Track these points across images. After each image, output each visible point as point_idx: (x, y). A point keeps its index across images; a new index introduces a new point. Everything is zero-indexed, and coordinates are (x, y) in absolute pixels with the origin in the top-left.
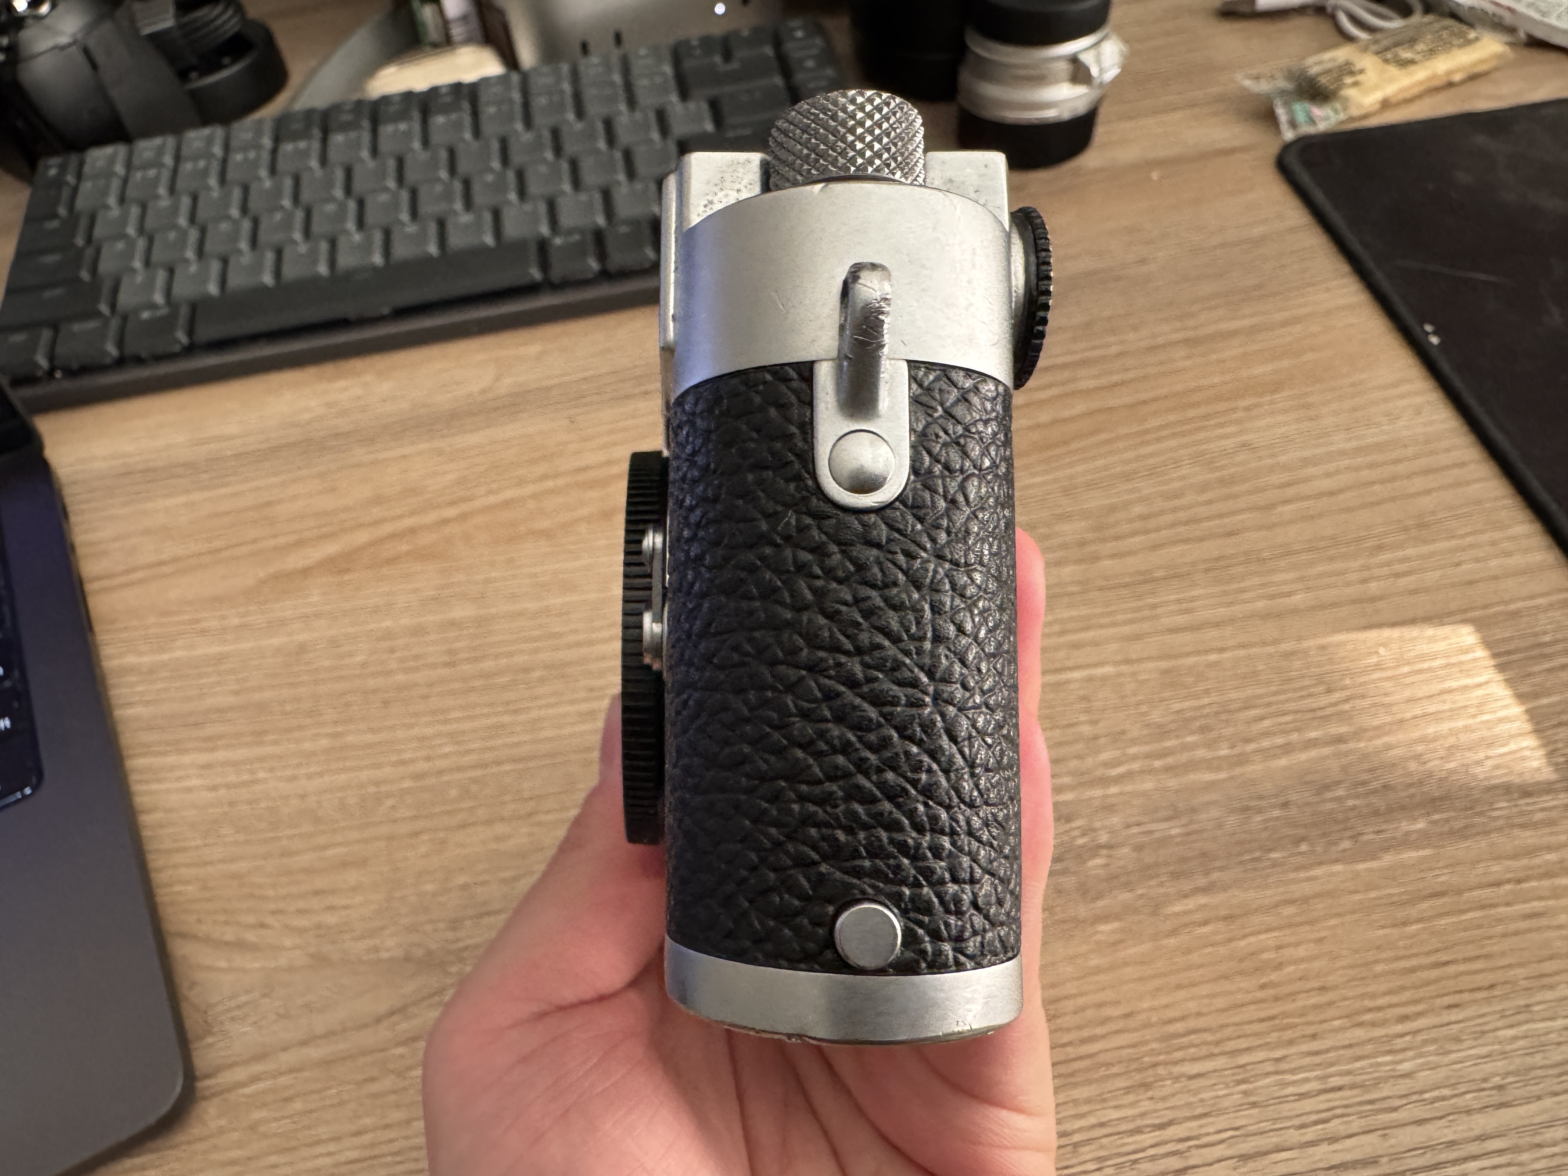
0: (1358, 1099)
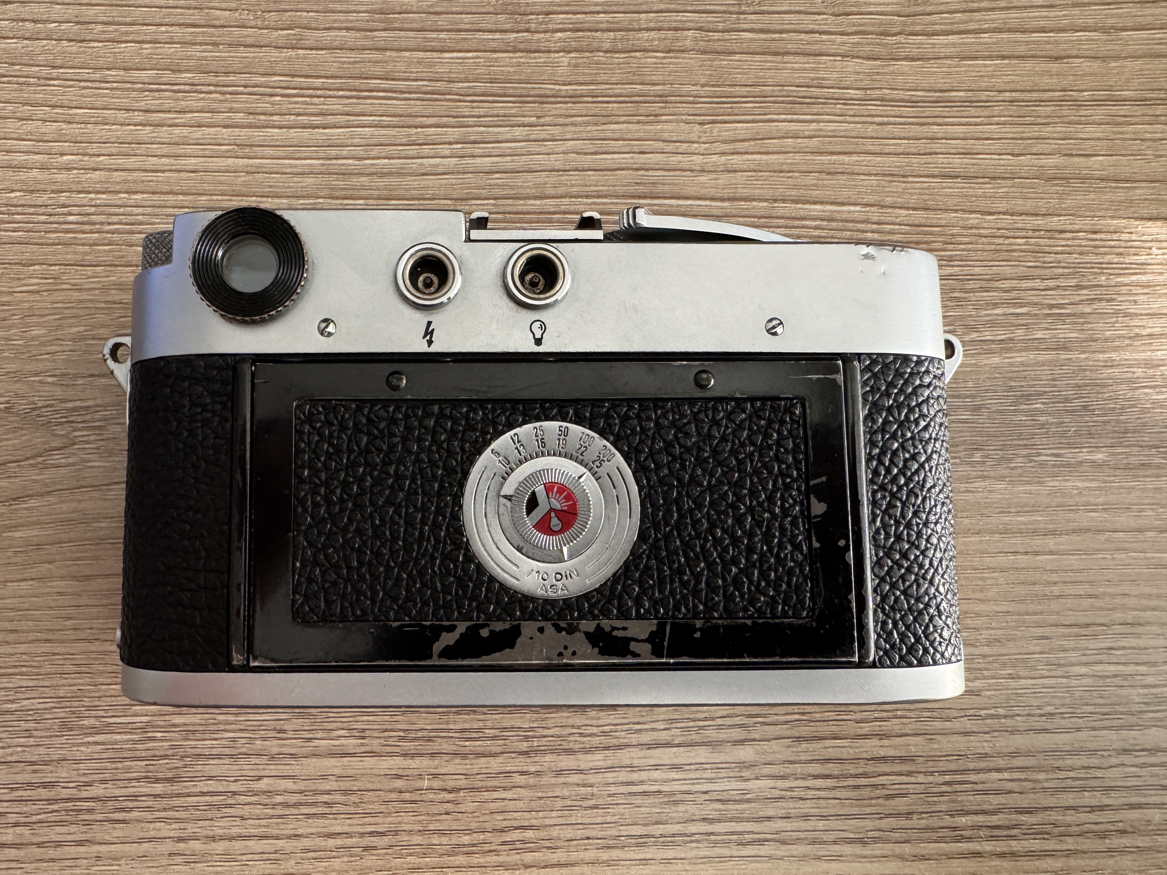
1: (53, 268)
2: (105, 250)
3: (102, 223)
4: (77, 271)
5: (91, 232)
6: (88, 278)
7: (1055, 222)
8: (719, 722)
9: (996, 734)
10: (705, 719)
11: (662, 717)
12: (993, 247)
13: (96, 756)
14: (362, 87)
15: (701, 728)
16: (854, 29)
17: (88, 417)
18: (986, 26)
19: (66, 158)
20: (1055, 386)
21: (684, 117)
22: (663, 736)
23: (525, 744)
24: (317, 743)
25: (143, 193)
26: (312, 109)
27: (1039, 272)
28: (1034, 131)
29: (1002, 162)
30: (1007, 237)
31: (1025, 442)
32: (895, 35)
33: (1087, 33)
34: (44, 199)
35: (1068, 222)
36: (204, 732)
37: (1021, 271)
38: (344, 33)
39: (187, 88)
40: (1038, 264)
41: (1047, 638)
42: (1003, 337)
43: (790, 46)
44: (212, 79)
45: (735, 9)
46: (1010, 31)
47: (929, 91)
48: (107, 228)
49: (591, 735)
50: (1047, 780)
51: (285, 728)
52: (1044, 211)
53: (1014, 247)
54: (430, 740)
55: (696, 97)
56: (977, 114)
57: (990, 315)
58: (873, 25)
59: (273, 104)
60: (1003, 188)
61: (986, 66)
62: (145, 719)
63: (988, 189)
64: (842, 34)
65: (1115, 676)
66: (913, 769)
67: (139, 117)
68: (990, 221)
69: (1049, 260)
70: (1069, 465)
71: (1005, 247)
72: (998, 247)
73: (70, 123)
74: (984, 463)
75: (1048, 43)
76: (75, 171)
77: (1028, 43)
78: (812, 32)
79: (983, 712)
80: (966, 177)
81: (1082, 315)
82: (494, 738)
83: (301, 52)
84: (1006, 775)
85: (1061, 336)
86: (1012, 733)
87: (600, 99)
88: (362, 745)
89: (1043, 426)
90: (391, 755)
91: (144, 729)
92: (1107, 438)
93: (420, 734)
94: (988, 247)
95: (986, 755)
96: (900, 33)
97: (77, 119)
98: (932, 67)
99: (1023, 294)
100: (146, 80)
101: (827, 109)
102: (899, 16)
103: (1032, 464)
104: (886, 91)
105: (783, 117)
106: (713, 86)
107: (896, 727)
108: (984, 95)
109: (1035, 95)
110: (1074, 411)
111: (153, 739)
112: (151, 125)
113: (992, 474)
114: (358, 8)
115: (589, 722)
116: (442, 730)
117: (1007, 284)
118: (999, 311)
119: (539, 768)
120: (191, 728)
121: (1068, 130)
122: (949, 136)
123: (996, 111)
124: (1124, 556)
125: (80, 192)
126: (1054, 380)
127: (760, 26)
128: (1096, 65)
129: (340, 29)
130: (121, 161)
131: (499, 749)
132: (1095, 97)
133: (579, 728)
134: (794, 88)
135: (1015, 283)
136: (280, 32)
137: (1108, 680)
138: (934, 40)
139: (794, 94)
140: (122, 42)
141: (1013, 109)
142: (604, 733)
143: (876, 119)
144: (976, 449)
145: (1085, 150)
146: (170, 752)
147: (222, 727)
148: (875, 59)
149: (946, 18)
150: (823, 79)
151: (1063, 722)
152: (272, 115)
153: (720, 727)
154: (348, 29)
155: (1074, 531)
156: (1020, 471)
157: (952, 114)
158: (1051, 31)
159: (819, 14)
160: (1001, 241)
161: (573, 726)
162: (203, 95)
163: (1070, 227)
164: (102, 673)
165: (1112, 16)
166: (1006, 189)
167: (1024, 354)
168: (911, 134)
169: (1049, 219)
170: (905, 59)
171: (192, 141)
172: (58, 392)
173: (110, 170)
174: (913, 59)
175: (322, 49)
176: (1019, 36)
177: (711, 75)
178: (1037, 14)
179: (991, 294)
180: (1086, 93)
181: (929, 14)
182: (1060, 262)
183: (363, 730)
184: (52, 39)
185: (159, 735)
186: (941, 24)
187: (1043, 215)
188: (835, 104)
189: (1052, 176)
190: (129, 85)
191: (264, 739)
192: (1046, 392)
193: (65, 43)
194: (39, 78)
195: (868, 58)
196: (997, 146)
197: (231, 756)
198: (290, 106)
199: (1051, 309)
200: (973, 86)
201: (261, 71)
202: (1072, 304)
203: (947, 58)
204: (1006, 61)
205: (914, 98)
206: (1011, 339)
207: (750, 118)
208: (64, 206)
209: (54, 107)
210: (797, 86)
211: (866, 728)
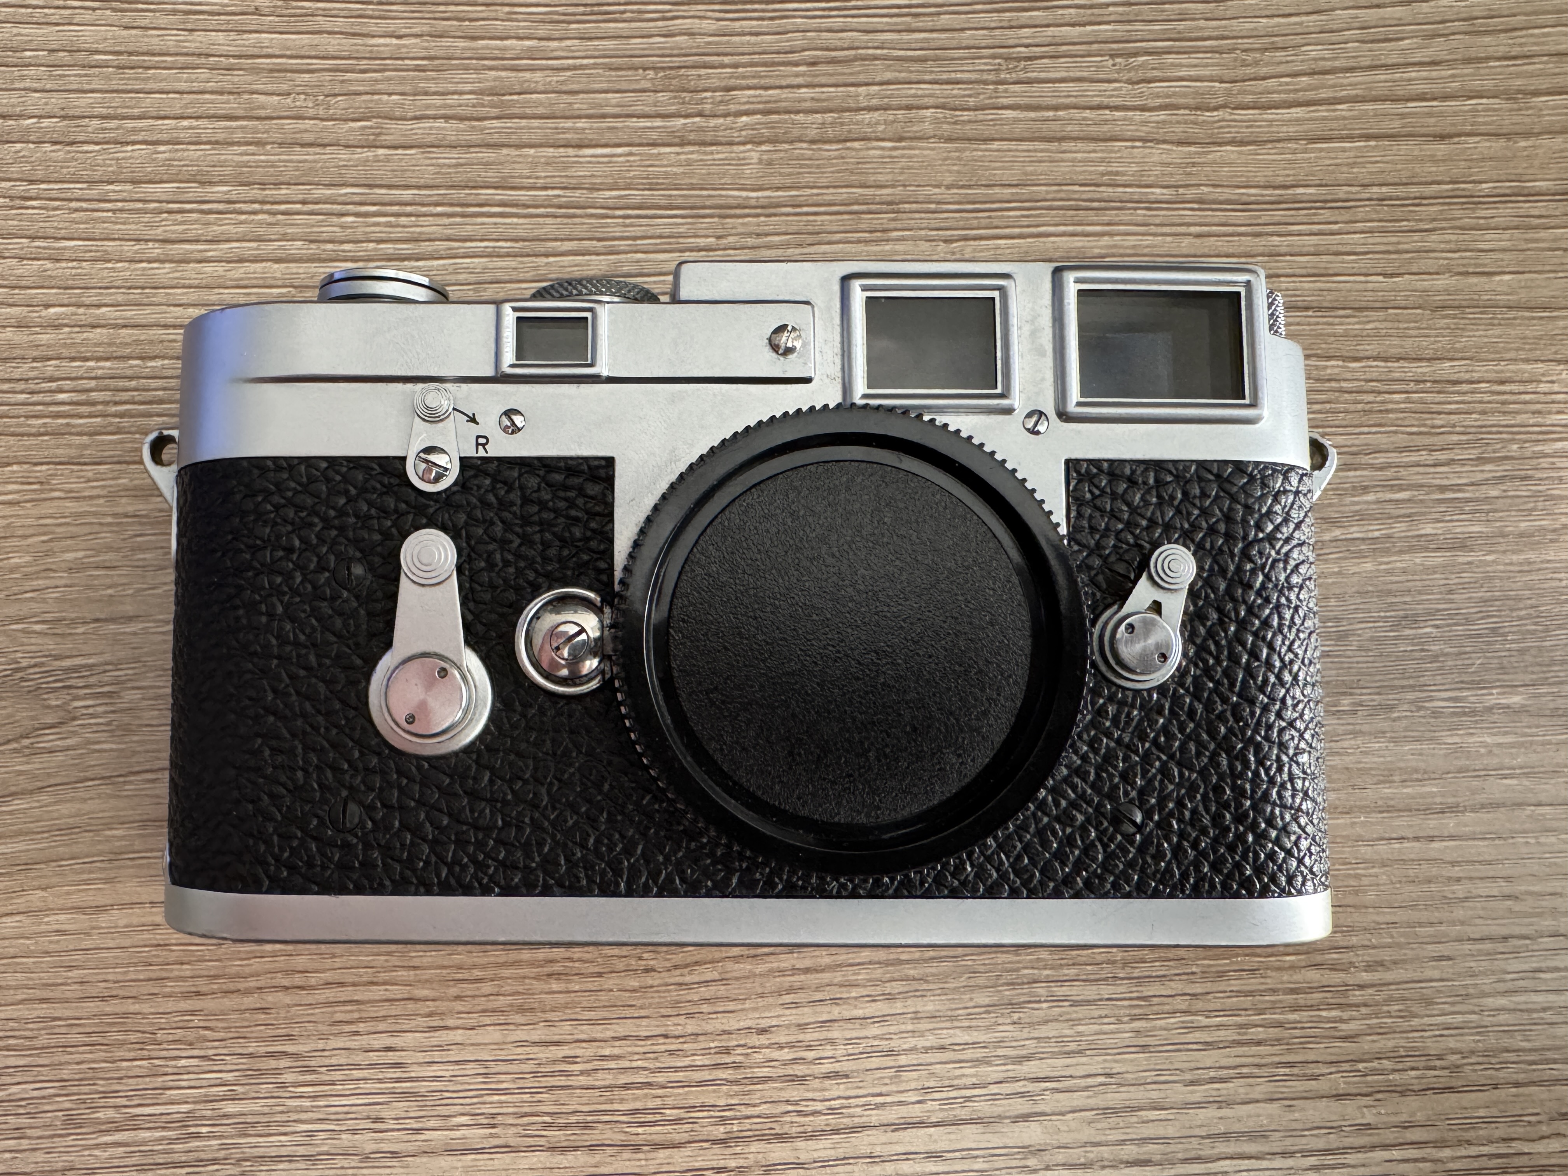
0: (1277, 1059)
1: (38, 468)
2: (111, 442)
3: (106, 403)
4: (72, 471)
5: (90, 416)
6: (89, 481)
7: (1445, 369)
8: (994, 1089)
9: (1380, 1096)
10: (974, 1086)
11: (913, 1085)
12: (1360, 407)
13: (116, 1162)
14: (471, 199)
15: (968, 1099)
16: (1158, 102)
17: (92, 680)
18: (1344, 93)
19: (52, 310)
20: (1451, 602)
21: (923, 232)
22: (916, 1112)
23: (722, 1129)
24: (428, 1135)
25: (164, 358)
26: (397, 233)
27: (1427, 440)
28: (1415, 241)
29: (1370, 286)
30: (1380, 393)
31: (1411, 682)
32: (1216, 109)
33: (1484, 101)
34: (24, 369)
35: (1464, 369)
36: (268, 1124)
37: (1401, 439)
38: (440, 124)
39: (221, 207)
40: (1423, 429)
41: (1449, 958)
42: (1377, 534)
43: (1069, 128)
44: (255, 193)
45: (991, 77)
46: (1375, 100)
47: (1265, 187)
48: (114, 409)
49: (814, 1113)
50: (1454, 1159)
51: (383, 1114)
52: (1429, 353)
53: (1390, 406)
54: (586, 1126)
55: (938, 203)
56: (1332, 219)
57: (1357, 503)
58: (1185, 95)
59: (342, 226)
60: (1374, 322)
61: (1344, 150)
62: (185, 1108)
63: (1353, 325)
64: (1143, 109)
65: (1544, 1010)
66: (1266, 1148)
67: (156, 250)
68: (1354, 370)
69: (1438, 422)
70: (1473, 712)
71: (1376, 407)
72: (1368, 407)
73: (58, 261)
74: (1355, 712)
75: (1430, 115)
76: (67, 329)
77: (1403, 116)
78: (1099, 107)
79: (1361, 1066)
80: (1320, 309)
81: (1487, 500)
82: (678, 1121)
83: (381, 151)
84: (1396, 1154)
85: (1458, 530)
86: (1403, 1093)
87: (805, 209)
88: (492, 1136)
89: (1435, 658)
90: (531, 1149)
91: (184, 1122)
92: (1526, 672)
93: (573, 1119)
94: (1352, 407)
95: (1368, 1126)
96: (1224, 106)
97: (67, 254)
98: (1267, 154)
99: (1403, 472)
100: (164, 198)
101: (1125, 216)
102: (1222, 82)
103: (1422, 713)
104: (1206, 189)
105: (1062, 228)
106: (963, 187)
107: (1242, 1090)
108: (1342, 192)
109: (1414, 190)
110: (1480, 636)
111: (197, 1136)
112: (171, 261)
113: (1365, 728)
114: (460, 87)
115: (810, 1095)
116: (605, 1112)
117: (1381, 459)
118: (1371, 497)
119: (741, 1162)
120: (249, 1119)
121: (1461, 237)
122: (1297, 250)
123: (1361, 213)
124: (1553, 839)
125: (73, 359)
126: (1450, 592)
127: (1026, 101)
128: (1497, 146)
129: (435, 118)
130: (130, 313)
131: (686, 1137)
132: (1498, 191)
133: (796, 1103)
134: (1077, 188)
135: (1393, 457)
136: (352, 124)
137: (1535, 1015)
138: (1270, 115)
139: (1076, 196)
140: (128, 143)
141: (1385, 211)
142: (832, 1110)
143: (1192, 229)
144: (1344, 694)
145: (1485, 265)
146: (222, 1154)
147: (294, 1117)
148: (1190, 144)
149: (1287, 84)
150: (1117, 173)
151: (1473, 1077)
152: (342, 242)
153: (994, 1097)
154: (447, 118)
155: (1483, 806)
156: (1404, 723)
157: (1299, 219)
158: (1434, 99)
159: (1109, 81)
160: (1370, 397)
161: (787, 1102)
162: (243, 217)
163: (1467, 376)
164: (122, 1043)
165: (1518, 75)
166: (1377, 324)
167: (1406, 557)
168: (1242, 249)
169: (1438, 365)
170: (1232, 142)
171: (230, 283)
172: (50, 645)
173: (115, 326)
174: (1242, 143)
175: (411, 147)
176: (1387, 105)
177: (958, 172)
178: (1414, 75)
179: (1358, 473)
180: (1484, 186)
181: (1264, 78)
182: (1454, 426)
183: (493, 1116)
184: (28, 142)
185: (205, 1130)
186: (1279, 92)
187: (1429, 360)
188: (1136, 209)
189: (1440, 304)
190: (140, 205)
191: (354, 1131)
192: (1438, 610)
193: (48, 147)
194: (12, 198)
195: (1180, 143)
196: (1364, 263)
197: (307, 1157)
198: (368, 229)
199: (1442, 492)
200: (1328, 179)
201: (327, 180)
202: (1472, 484)
203: (1289, 140)
204: (1372, 143)
205: (1245, 199)
206: (1389, 537)
207: (1017, 231)
208: (52, 379)
209: (33, 238)
210: (1081, 185)
211: (1199, 1093)
